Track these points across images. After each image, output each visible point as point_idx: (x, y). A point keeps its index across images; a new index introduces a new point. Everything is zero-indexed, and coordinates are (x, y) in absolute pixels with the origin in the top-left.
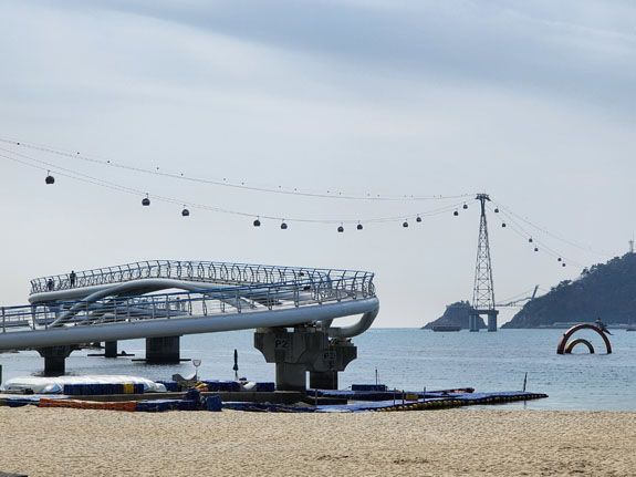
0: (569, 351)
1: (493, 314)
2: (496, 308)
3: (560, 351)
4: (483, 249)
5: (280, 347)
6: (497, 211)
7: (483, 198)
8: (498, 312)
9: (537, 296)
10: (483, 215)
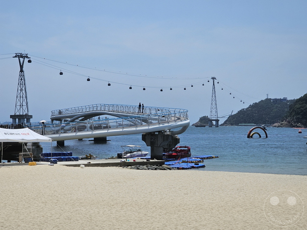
0: (252, 137)
1: (217, 121)
2: (218, 119)
3: (248, 137)
4: (214, 97)
5: (152, 140)
6: (218, 83)
7: (213, 78)
8: (219, 120)
9: (233, 114)
10: (214, 85)
